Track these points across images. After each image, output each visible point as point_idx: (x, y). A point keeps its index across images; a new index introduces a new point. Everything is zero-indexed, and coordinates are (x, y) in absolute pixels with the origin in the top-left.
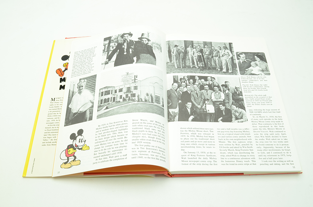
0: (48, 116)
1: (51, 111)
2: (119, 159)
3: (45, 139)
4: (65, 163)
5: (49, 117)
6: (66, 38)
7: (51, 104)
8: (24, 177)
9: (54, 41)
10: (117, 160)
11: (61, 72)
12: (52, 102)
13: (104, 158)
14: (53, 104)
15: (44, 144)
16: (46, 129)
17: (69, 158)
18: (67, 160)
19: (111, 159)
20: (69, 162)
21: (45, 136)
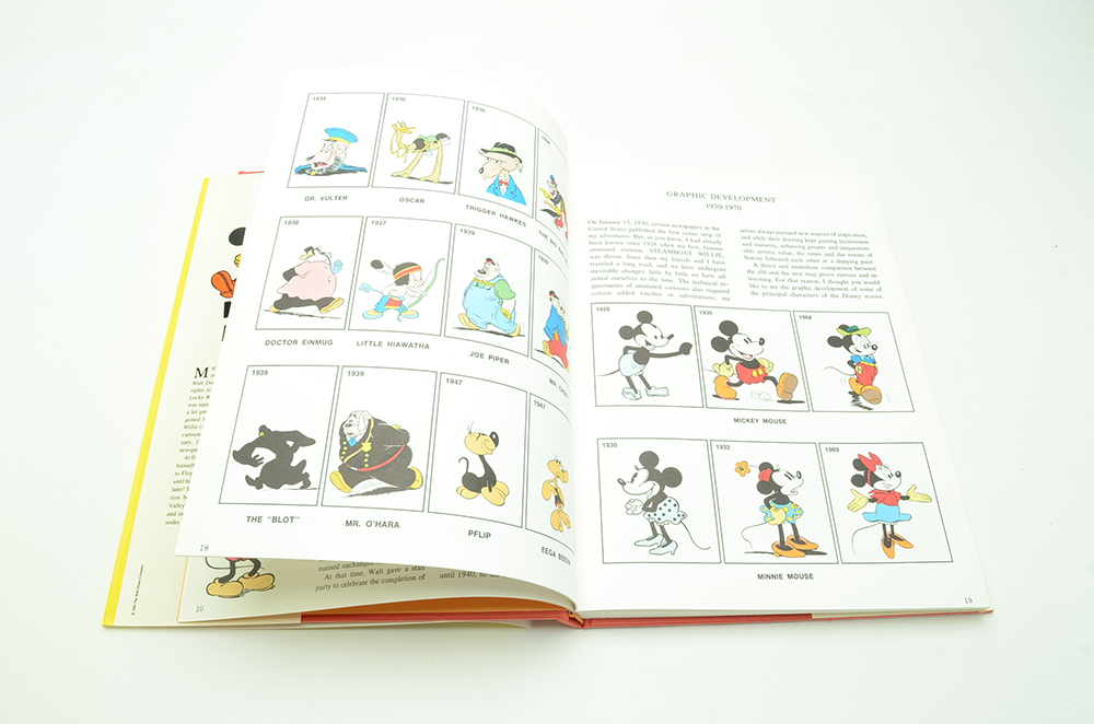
0: (186, 427)
1: (194, 409)
2: (400, 579)
3: (175, 502)
4: (223, 580)
5: (188, 431)
6: (240, 173)
7: (196, 387)
8: (107, 627)
9: (206, 181)
10: (395, 581)
11: (227, 284)
12: (199, 379)
13: (353, 575)
14: (200, 387)
15: (171, 519)
16: (180, 470)
17: (237, 564)
18: (228, 572)
19: (376, 577)
20: (235, 578)
21: (176, 494)
